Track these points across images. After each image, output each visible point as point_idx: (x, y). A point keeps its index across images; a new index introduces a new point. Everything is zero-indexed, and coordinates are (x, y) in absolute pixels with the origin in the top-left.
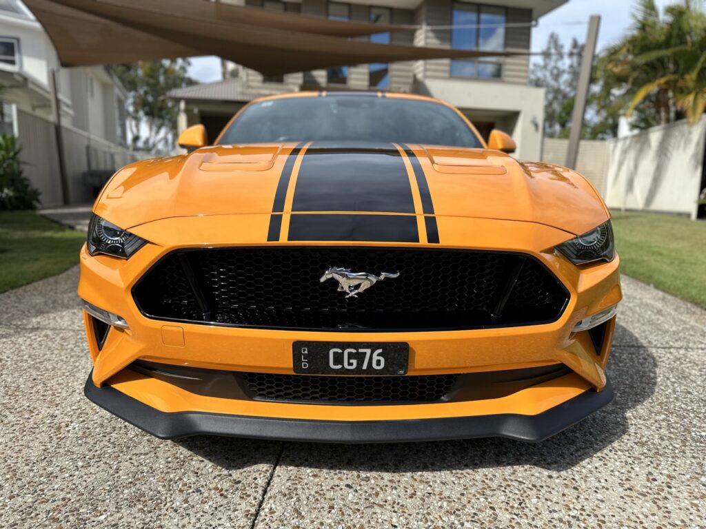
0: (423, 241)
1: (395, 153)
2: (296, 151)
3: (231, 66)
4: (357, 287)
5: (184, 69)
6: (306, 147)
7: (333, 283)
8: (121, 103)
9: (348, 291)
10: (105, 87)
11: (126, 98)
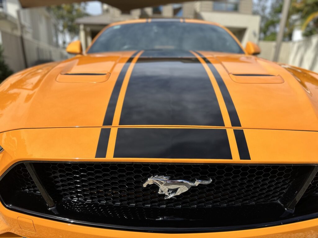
0: (236, 158)
1: (196, 61)
2: (130, 60)
3: (106, 6)
4: (175, 190)
5: (85, 9)
6: (137, 57)
7: (155, 187)
8: (56, 26)
9: (167, 194)
10: (48, 19)
11: (59, 23)
